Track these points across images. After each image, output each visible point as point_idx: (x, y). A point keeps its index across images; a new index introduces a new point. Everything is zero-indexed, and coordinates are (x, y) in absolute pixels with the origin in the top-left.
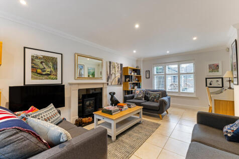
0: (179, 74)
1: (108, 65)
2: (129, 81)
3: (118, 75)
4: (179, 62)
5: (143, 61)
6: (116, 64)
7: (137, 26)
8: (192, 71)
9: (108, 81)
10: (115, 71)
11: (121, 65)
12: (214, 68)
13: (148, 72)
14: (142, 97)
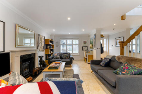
0: (73, 45)
1: (38, 36)
2: (49, 48)
3: (43, 44)
4: (73, 39)
5: (54, 36)
6: (42, 37)
7: (69, 19)
8: (78, 44)
9: (37, 48)
10: (42, 42)
11: (44, 37)
12: (85, 43)
13: (57, 43)
14: (59, 57)
